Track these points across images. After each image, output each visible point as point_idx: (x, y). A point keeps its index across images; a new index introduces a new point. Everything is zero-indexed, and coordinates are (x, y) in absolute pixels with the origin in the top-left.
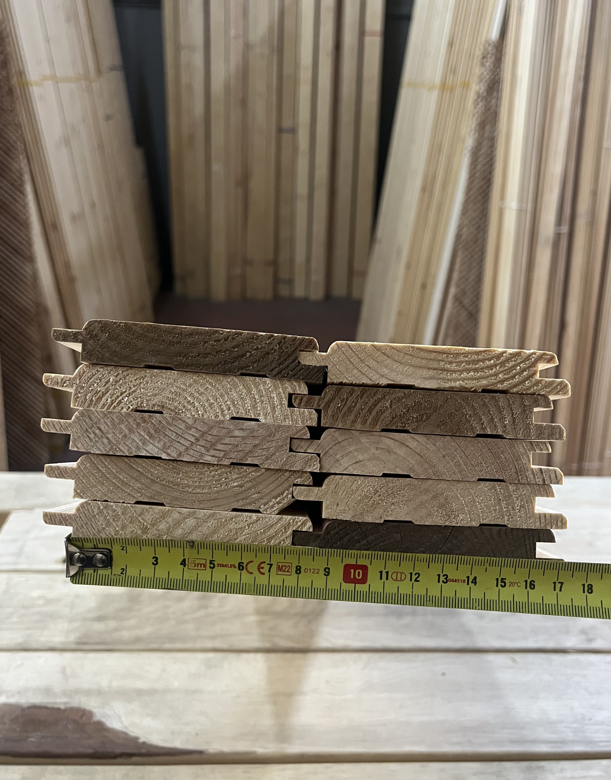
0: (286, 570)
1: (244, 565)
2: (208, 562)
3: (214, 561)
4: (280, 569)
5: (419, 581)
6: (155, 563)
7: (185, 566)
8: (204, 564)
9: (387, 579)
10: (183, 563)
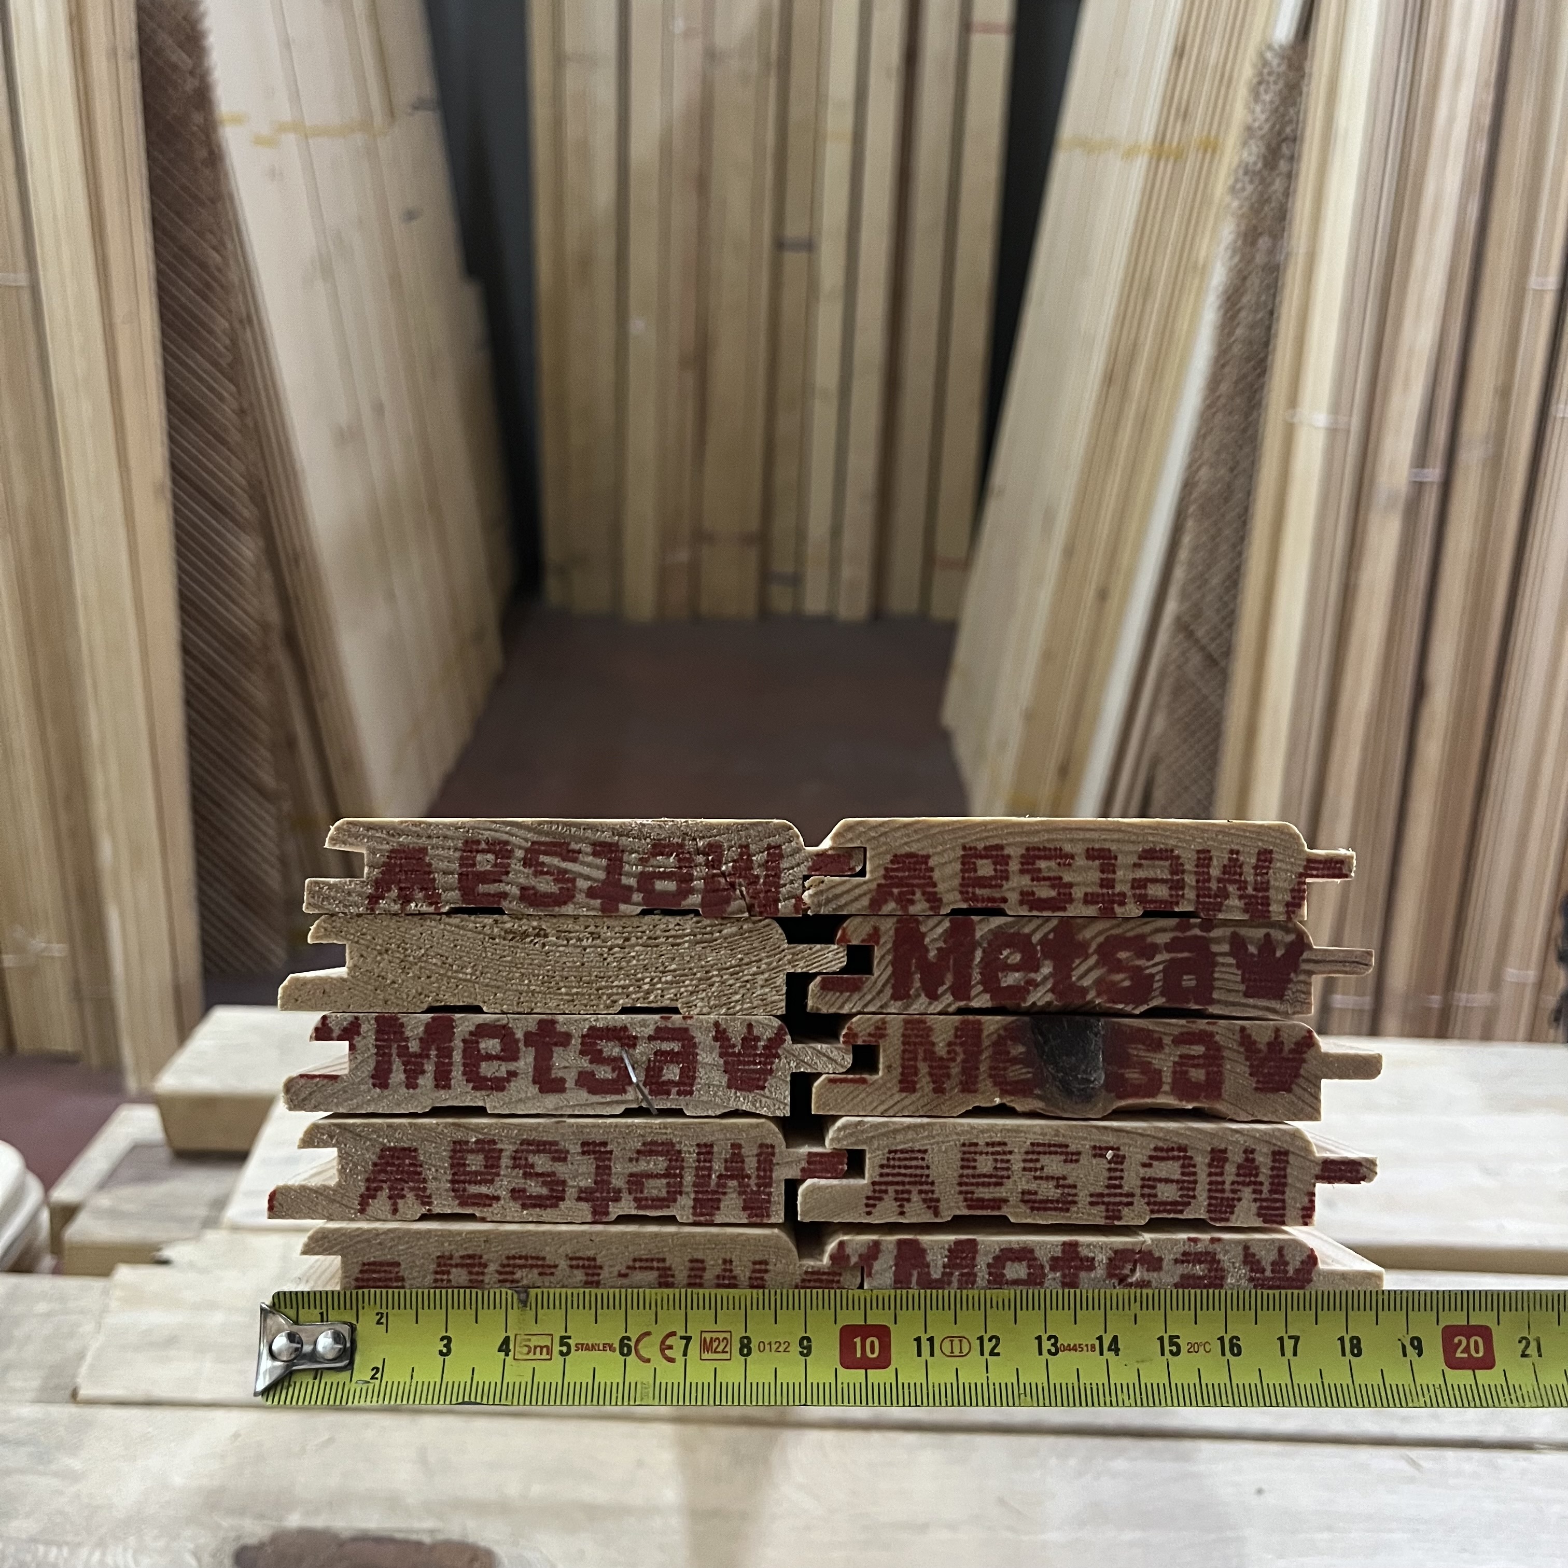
0: (720, 1349)
1: (632, 1344)
2: (557, 1340)
3: (569, 1337)
4: (706, 1346)
5: (998, 1354)
6: (445, 1350)
7: (507, 1355)
8: (547, 1347)
9: (932, 1355)
10: (504, 1347)
